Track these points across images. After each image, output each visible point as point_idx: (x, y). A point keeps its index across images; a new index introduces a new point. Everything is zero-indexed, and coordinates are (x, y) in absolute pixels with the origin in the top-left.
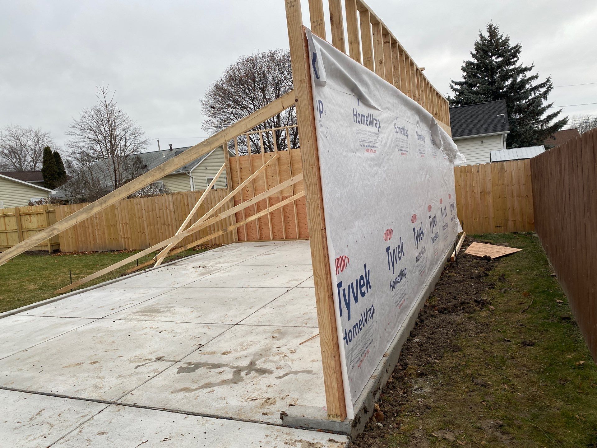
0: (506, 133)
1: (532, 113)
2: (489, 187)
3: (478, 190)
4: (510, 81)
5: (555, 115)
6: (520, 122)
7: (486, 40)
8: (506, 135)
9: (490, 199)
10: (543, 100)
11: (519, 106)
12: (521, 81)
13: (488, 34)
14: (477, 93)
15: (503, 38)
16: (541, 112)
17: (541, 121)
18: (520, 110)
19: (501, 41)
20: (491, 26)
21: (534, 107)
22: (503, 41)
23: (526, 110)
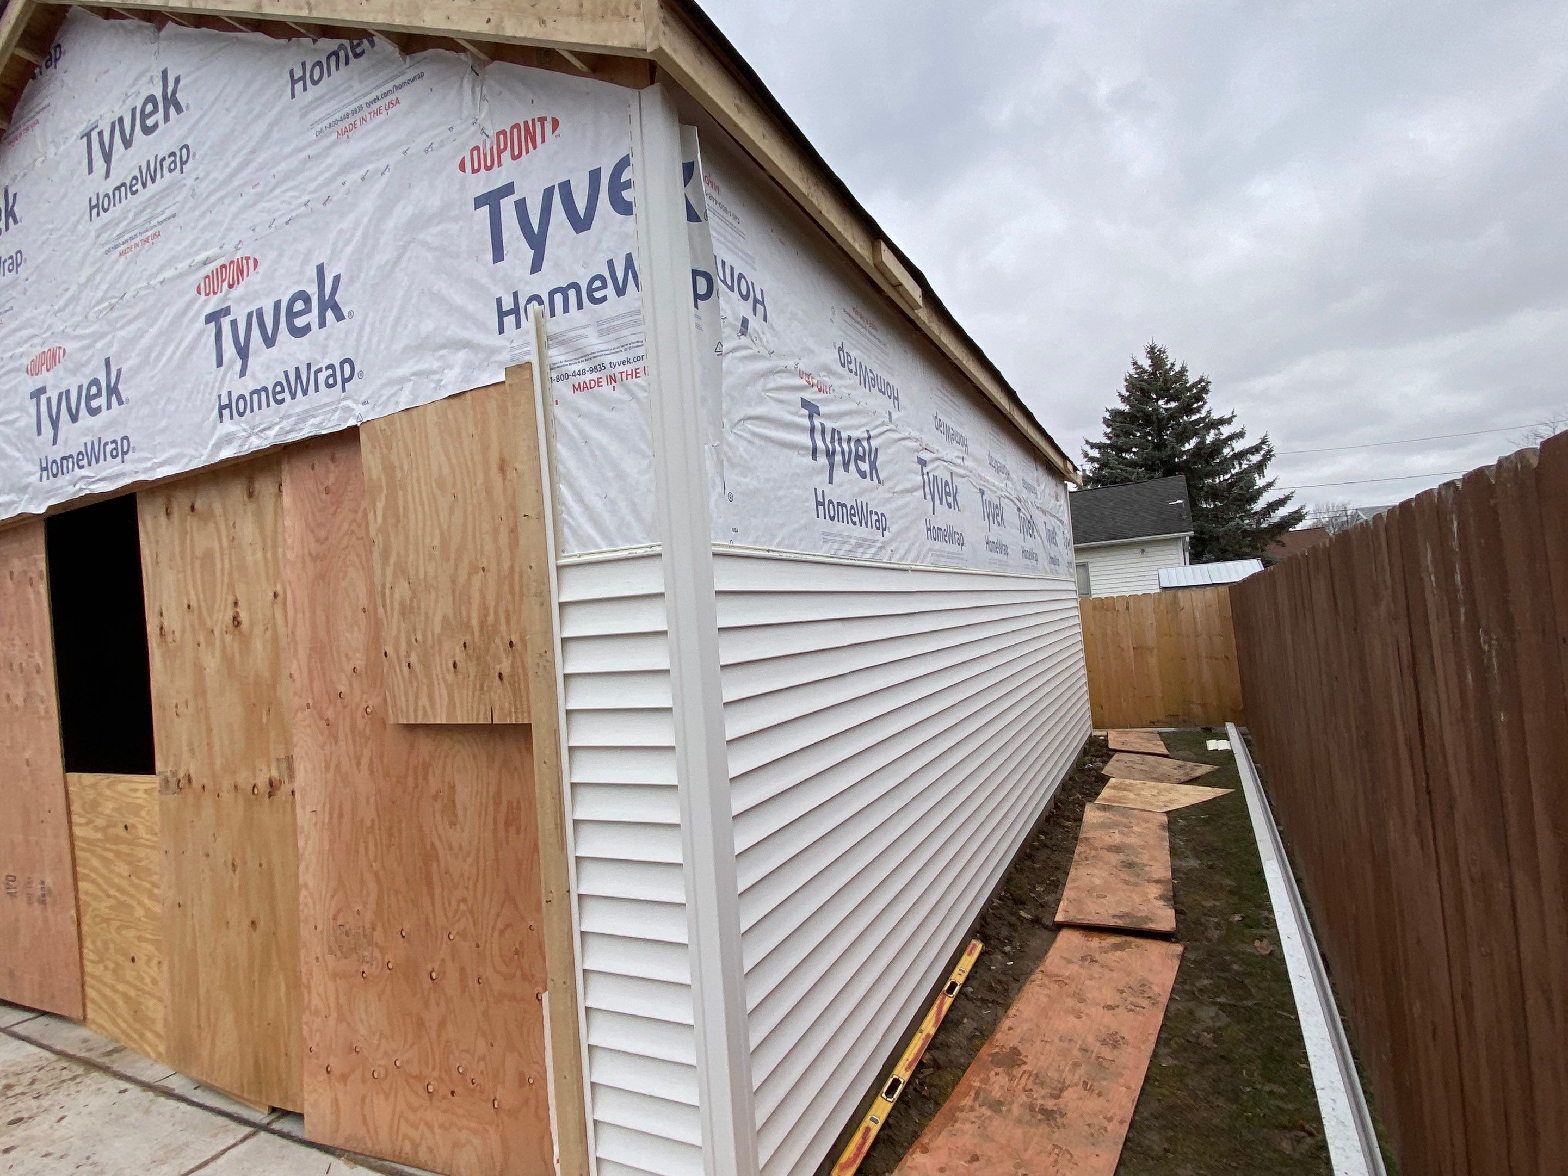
0: (1187, 535)
1: (1238, 500)
2: (1151, 638)
3: (1128, 643)
4: (1193, 442)
5: (1281, 502)
6: (1215, 516)
7: (1146, 372)
8: (1187, 539)
9: (1153, 661)
10: (1256, 476)
11: (1212, 487)
12: (1213, 443)
13: (1149, 362)
14: (1133, 464)
15: (1177, 368)
16: (1254, 498)
17: (1256, 513)
18: (1214, 493)
19: (1172, 373)
20: (1152, 348)
21: (1241, 489)
22: (1177, 373)
23: (1226, 494)
